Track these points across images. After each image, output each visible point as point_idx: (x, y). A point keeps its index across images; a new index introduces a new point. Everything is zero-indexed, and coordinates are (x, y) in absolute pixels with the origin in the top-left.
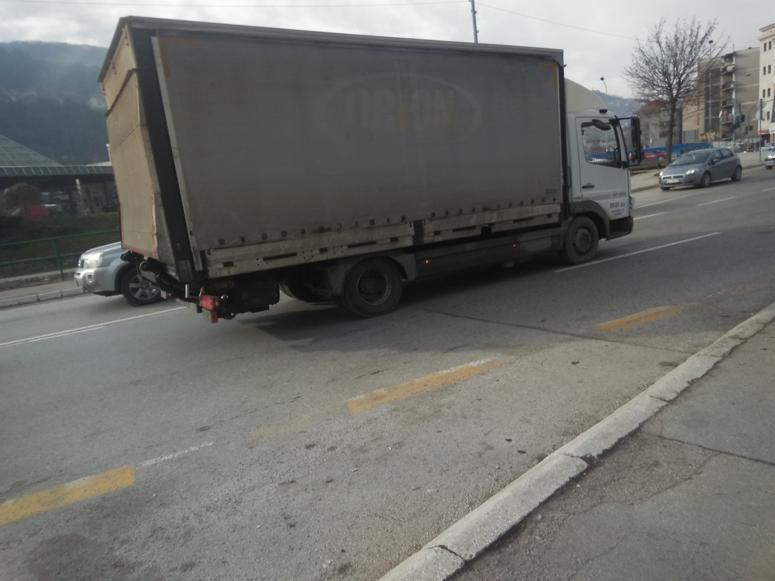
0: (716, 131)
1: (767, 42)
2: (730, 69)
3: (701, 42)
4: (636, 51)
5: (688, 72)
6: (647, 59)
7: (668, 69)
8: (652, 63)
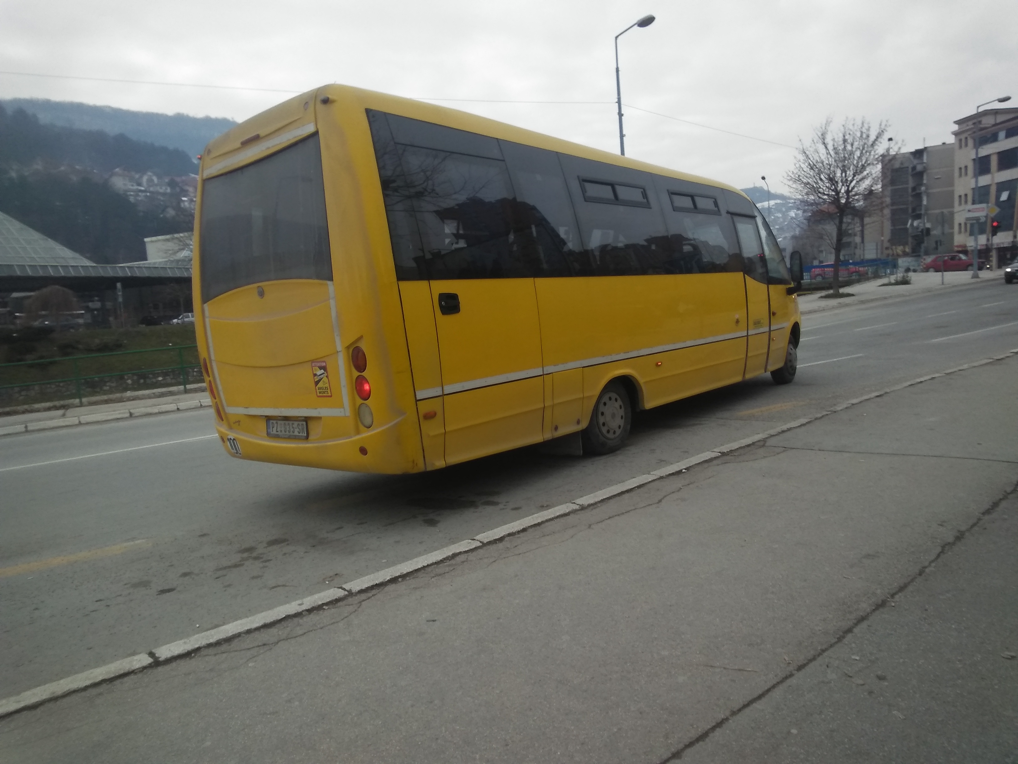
1: (963, 137)
2: (919, 168)
3: (872, 145)
4: (799, 153)
5: (857, 178)
6: (811, 163)
7: (835, 174)
8: (817, 168)
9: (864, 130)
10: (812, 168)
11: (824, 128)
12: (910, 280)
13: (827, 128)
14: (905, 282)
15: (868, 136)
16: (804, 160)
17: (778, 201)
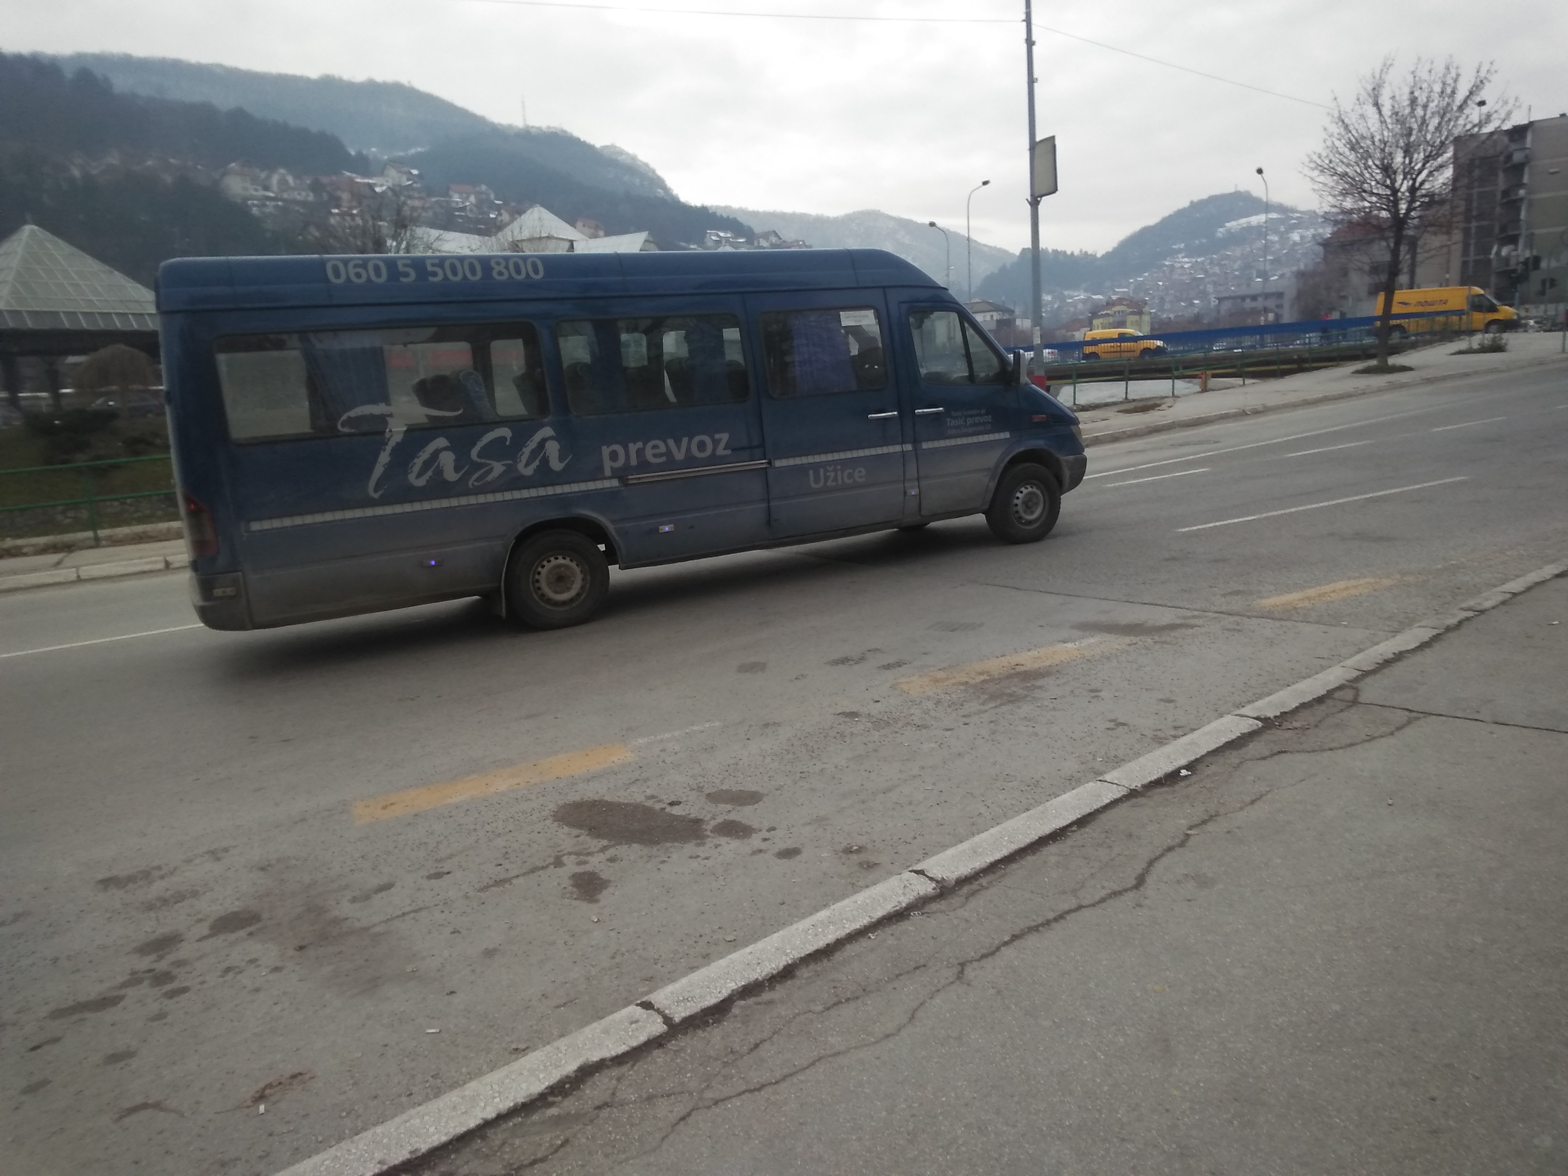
2: (1518, 157)
3: (1461, 108)
4: (1332, 122)
5: (1431, 166)
6: (1352, 138)
7: (1392, 159)
8: (1362, 147)
9: (1449, 81)
10: (1352, 149)
11: (1377, 76)
12: (1506, 344)
13: (1383, 76)
14: (1497, 348)
15: (1453, 92)
16: (1338, 134)
17: (1274, 216)
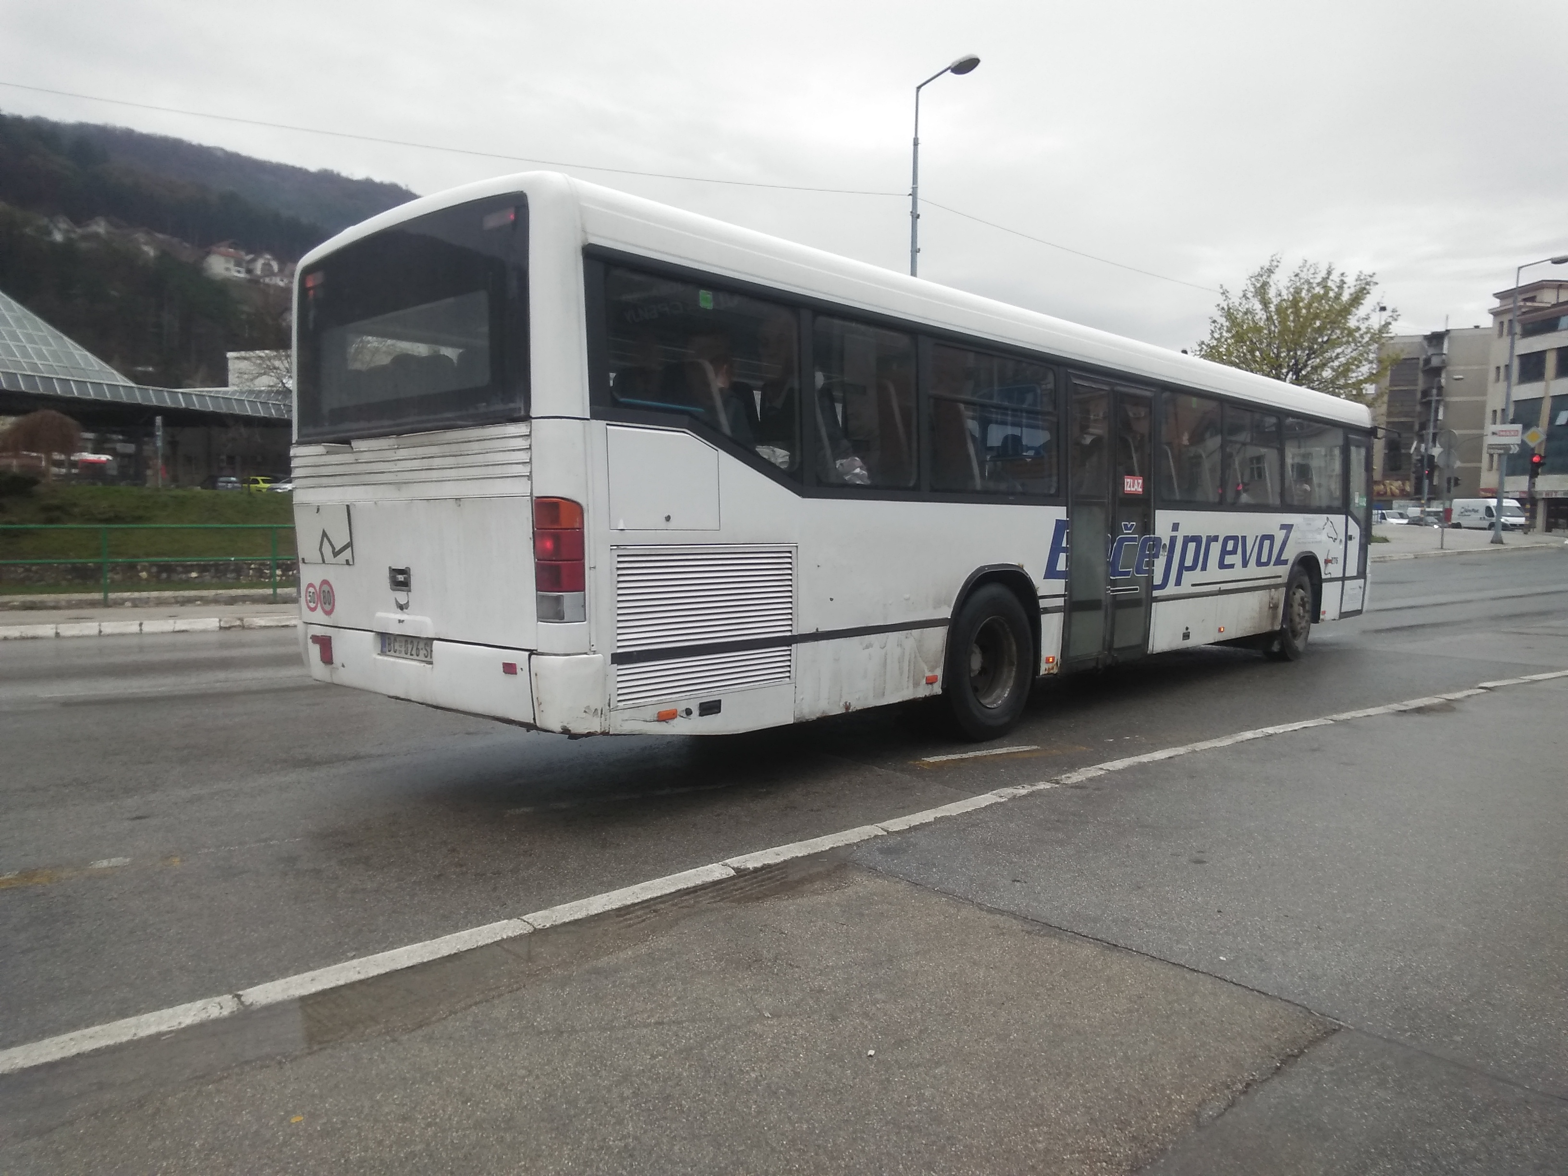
0: (1405, 479)
1: (1506, 318)
2: (1435, 362)
4: (1221, 314)
9: (1331, 285)
11: (1264, 276)
13: (1269, 276)
16: (1227, 326)
